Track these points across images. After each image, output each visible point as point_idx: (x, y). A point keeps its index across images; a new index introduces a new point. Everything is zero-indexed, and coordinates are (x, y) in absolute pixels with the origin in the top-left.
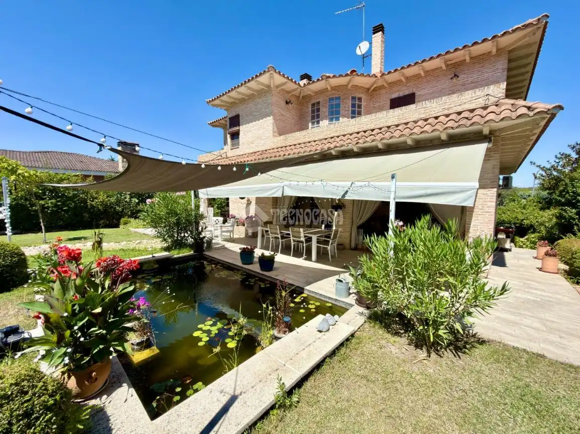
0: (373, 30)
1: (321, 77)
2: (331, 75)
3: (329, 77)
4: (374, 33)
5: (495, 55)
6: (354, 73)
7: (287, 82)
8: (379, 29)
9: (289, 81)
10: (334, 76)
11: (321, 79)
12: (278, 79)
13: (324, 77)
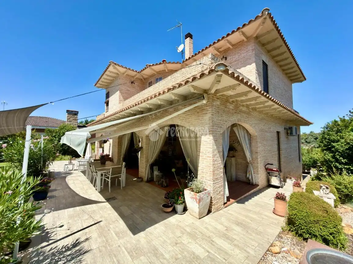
0: (185, 37)
1: (146, 66)
2: (151, 64)
3: (150, 66)
4: (186, 39)
5: (246, 41)
6: (165, 62)
7: (126, 71)
8: (189, 36)
9: (128, 70)
10: (153, 65)
11: (146, 67)
12: (122, 70)
13: (148, 66)
